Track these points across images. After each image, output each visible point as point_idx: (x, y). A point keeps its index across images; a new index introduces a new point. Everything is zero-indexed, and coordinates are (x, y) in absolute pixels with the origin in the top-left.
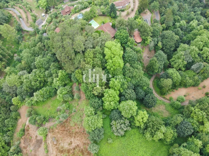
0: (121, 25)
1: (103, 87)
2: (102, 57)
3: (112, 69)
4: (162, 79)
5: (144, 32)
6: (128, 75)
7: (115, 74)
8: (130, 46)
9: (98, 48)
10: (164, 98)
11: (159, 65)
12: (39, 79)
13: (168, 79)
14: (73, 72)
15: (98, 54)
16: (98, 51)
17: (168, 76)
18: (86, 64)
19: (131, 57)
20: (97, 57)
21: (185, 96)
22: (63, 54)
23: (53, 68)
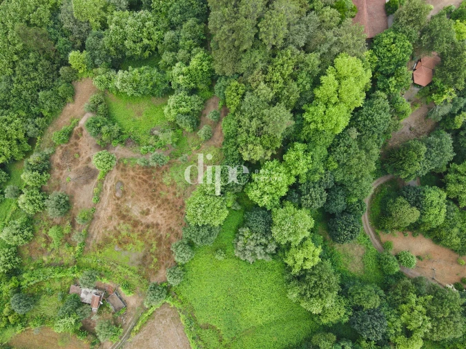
0: (412, 21)
1: (269, 154)
2: (308, 86)
3: (312, 126)
4: (401, 199)
6: (338, 156)
7: (313, 139)
8: (392, 89)
11: (419, 167)
12: (146, 41)
13: (415, 209)
14: (227, 78)
15: (304, 75)
16: (310, 68)
17: (418, 203)
18: (262, 83)
20: (300, 81)
23: (188, 35)
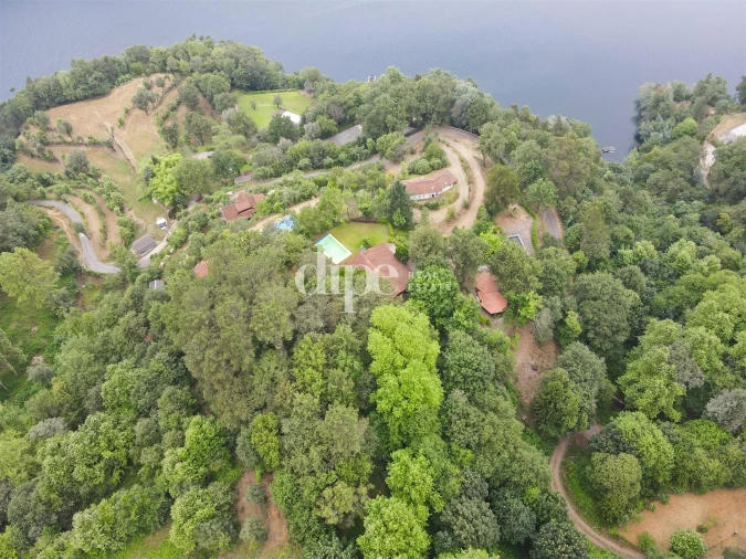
0: (430, 250)
1: (363, 490)
2: (357, 365)
3: (397, 413)
4: (597, 456)
5: (512, 275)
6: (461, 437)
7: (411, 433)
8: (466, 323)
9: (343, 331)
10: (616, 538)
11: (578, 398)
12: (109, 454)
13: (622, 455)
14: (247, 423)
15: (343, 353)
16: (345, 343)
17: (619, 445)
18: (297, 395)
19: (468, 364)
20: (341, 363)
21: (701, 530)
22: (210, 353)
23: (170, 407)
